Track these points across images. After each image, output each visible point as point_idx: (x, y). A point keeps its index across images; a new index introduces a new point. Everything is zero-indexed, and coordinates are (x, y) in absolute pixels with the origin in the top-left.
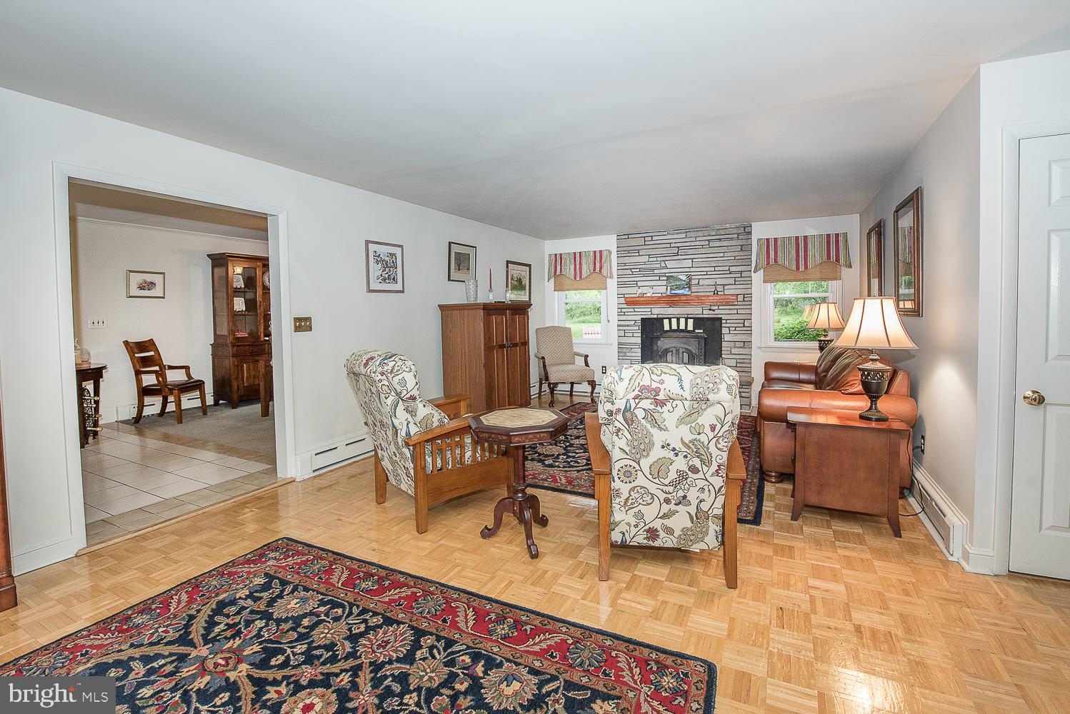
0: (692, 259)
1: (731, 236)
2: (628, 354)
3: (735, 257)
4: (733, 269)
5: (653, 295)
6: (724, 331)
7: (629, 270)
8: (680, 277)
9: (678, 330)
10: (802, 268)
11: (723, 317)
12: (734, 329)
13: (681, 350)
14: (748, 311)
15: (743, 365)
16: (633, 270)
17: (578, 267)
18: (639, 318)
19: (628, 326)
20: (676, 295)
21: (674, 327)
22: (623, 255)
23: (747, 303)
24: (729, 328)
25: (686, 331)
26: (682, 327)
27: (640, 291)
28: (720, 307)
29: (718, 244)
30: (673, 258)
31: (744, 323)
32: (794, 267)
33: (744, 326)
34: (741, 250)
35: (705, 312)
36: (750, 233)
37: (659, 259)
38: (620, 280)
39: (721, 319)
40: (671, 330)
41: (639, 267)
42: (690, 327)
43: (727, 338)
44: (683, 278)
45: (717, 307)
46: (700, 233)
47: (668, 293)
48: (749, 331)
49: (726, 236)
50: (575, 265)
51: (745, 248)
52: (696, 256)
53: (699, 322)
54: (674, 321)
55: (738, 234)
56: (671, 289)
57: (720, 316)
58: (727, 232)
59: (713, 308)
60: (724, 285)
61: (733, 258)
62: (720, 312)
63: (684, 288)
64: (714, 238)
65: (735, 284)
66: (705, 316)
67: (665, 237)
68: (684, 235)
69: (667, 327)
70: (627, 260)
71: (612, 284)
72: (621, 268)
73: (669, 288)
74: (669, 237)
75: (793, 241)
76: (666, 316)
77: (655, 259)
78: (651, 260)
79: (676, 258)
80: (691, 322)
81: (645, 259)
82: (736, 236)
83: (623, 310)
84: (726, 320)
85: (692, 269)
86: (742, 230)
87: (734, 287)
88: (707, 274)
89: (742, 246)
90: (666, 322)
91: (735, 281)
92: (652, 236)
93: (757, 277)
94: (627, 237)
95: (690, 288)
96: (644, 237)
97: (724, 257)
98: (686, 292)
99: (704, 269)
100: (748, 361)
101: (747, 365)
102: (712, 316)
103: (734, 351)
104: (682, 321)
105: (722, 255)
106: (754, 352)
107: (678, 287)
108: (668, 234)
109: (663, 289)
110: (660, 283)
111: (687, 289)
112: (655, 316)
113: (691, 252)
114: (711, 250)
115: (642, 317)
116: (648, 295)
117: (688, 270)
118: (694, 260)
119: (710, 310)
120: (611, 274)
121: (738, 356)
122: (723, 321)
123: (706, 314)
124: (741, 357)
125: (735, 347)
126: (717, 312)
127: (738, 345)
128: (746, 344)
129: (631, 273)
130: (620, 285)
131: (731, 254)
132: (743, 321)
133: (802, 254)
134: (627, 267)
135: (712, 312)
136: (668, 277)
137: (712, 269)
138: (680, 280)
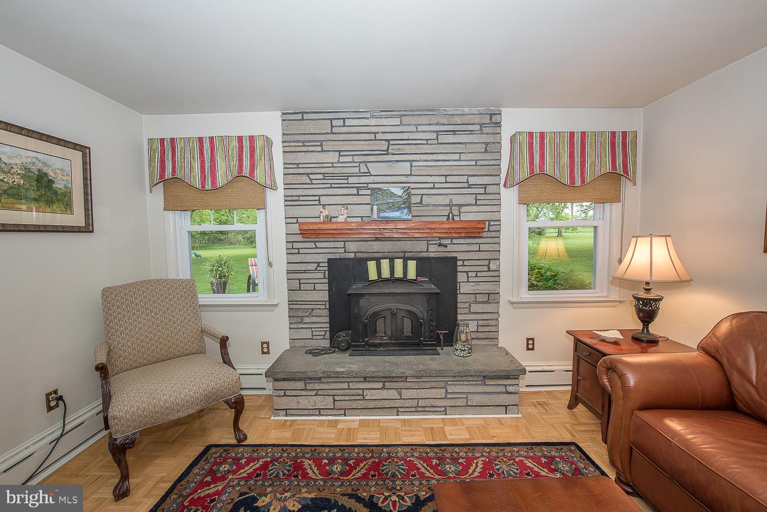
0: (411, 161)
1: (470, 127)
2: (307, 320)
3: (476, 161)
4: (473, 180)
5: (349, 220)
6: (461, 277)
7: (305, 178)
8: (393, 190)
9: (393, 280)
10: (578, 182)
11: (460, 256)
12: (474, 274)
13: (400, 314)
14: (495, 247)
15: (487, 329)
16: (312, 177)
17: (207, 165)
18: (323, 258)
19: (305, 272)
20: (388, 221)
21: (386, 274)
22: (293, 149)
23: (493, 234)
24: (467, 272)
25: (404, 280)
26: (399, 273)
27: (326, 212)
28: (455, 241)
29: (452, 139)
30: (380, 158)
31: (488, 266)
32: (566, 180)
33: (489, 270)
34: (486, 151)
35: (432, 248)
36: (498, 124)
37: (356, 159)
38: (289, 192)
39: (455, 259)
40: (381, 281)
41: (325, 171)
42: (412, 274)
43: (464, 288)
44: (398, 191)
45: (449, 241)
46: (425, 120)
47: (375, 216)
48: (496, 277)
49: (463, 127)
50: (203, 162)
51: (492, 148)
52: (419, 157)
53: (424, 264)
54: (385, 264)
55: (481, 125)
56: (379, 211)
57: (454, 255)
58: (466, 119)
59: (444, 242)
60: (460, 206)
61: (474, 163)
62: (458, 248)
63: (399, 209)
64: (445, 128)
65: (476, 204)
66: (432, 255)
67: (366, 123)
68: (397, 121)
69: (373, 275)
70: (300, 158)
71: (276, 199)
72: (291, 171)
73: (375, 207)
74: (373, 122)
75: (567, 139)
76: (369, 255)
77: (350, 159)
78: (342, 159)
79: (386, 158)
80: (412, 265)
81: (332, 157)
82: (478, 127)
83: (296, 245)
84: (463, 260)
85: (412, 178)
86: (486, 119)
87: (475, 208)
88: (434, 188)
89: (487, 144)
90: (372, 265)
91: (476, 199)
92: (344, 119)
93: (509, 197)
94: (299, 117)
95: (409, 208)
96: (331, 120)
97: (460, 160)
99: (430, 179)
100: (494, 323)
101: (492, 329)
102: (442, 255)
104: (399, 263)
105: (457, 157)
106: (504, 309)
107: (392, 208)
108: (373, 117)
109: (364, 211)
110: (358, 199)
111: (406, 211)
112: (352, 256)
113: (408, 149)
114: (441, 148)
115: (330, 256)
116: (341, 219)
117: (404, 179)
118: (414, 164)
119: (440, 245)
120: (273, 180)
121: (479, 317)
122: (459, 263)
123: (434, 251)
124: (485, 316)
125: (476, 302)
126: (450, 248)
127: (480, 298)
128: (492, 297)
129: (308, 181)
130: (290, 201)
131: (470, 156)
132: (486, 263)
133: (577, 160)
134: (302, 171)
135: (441, 249)
136: (372, 189)
137: (443, 179)
138: (393, 195)
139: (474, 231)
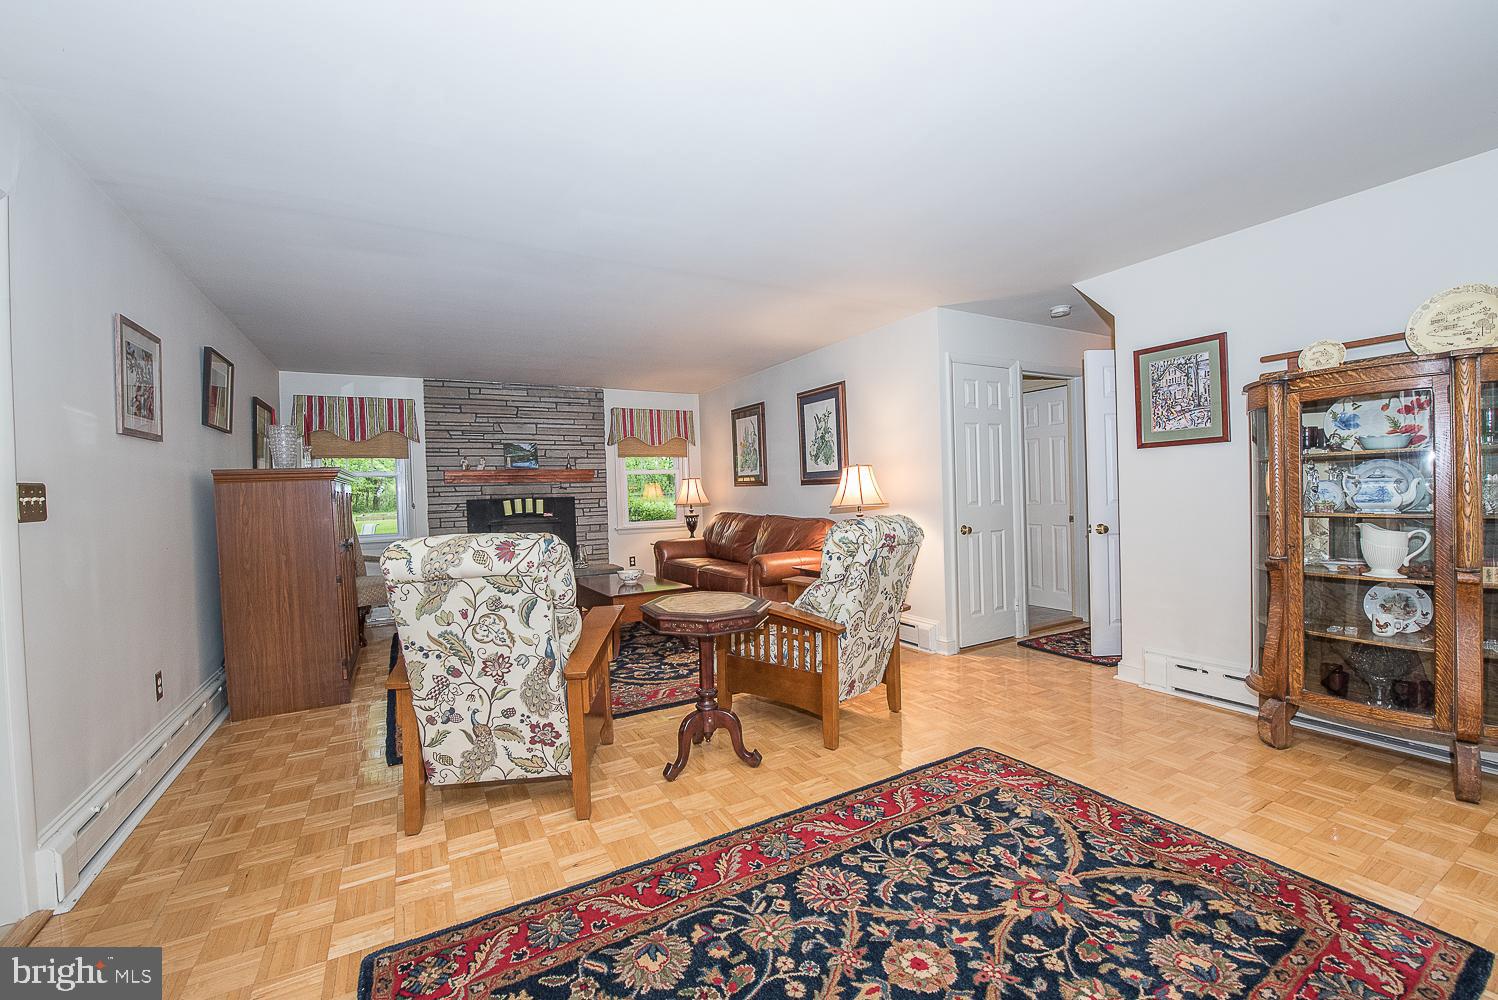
0: (536, 424)
1: (582, 401)
3: (586, 426)
4: (584, 440)
5: (486, 468)
6: (578, 513)
7: (446, 433)
8: (522, 445)
9: (525, 515)
10: (657, 444)
11: (577, 496)
12: (588, 510)
14: (603, 489)
15: (600, 551)
16: (452, 433)
17: (357, 421)
18: (462, 500)
19: (445, 512)
20: (520, 469)
21: (519, 510)
22: (435, 410)
23: (601, 480)
24: (582, 509)
25: (532, 515)
26: (529, 509)
27: (466, 462)
28: (572, 485)
29: (567, 409)
30: (510, 420)
31: (599, 503)
32: (649, 442)
33: (599, 507)
34: (593, 419)
35: (554, 491)
36: (602, 400)
37: (491, 420)
38: (430, 445)
39: (573, 499)
40: (515, 515)
41: (463, 428)
42: (539, 510)
43: (580, 521)
44: (527, 447)
45: (568, 485)
46: (546, 393)
47: (509, 466)
48: (604, 512)
49: (576, 401)
50: (352, 418)
51: (598, 416)
52: (542, 421)
53: (549, 503)
54: (518, 502)
55: (589, 400)
56: (512, 462)
57: (573, 495)
58: (578, 395)
59: (564, 485)
60: (576, 458)
61: (584, 427)
62: (573, 490)
63: (529, 460)
64: (563, 400)
65: (587, 458)
66: (556, 496)
67: (500, 392)
68: (525, 394)
69: (508, 512)
70: (440, 417)
71: (418, 450)
72: (431, 427)
73: (509, 459)
74: (505, 392)
75: (648, 415)
76: (505, 496)
77: (485, 420)
78: (479, 420)
79: (516, 420)
80: (540, 503)
81: (470, 418)
82: (586, 402)
83: (437, 490)
84: (579, 500)
85: (536, 437)
86: (593, 396)
87: (587, 461)
88: (555, 445)
89: (594, 413)
90: (507, 505)
91: (587, 454)
92: (480, 389)
93: (611, 451)
94: (441, 384)
95: (536, 460)
96: (468, 389)
97: (574, 425)
98: (533, 465)
99: (551, 438)
100: (604, 547)
101: (604, 551)
102: (564, 496)
103: (590, 536)
104: (529, 502)
105: (571, 422)
106: (611, 535)
107: (522, 459)
108: (504, 388)
109: (499, 461)
110: (493, 453)
111: (533, 462)
112: (489, 497)
113: (533, 415)
114: (560, 415)
115: (468, 498)
116: (480, 468)
117: (531, 437)
118: (539, 426)
119: (561, 488)
120: (417, 436)
121: (594, 542)
122: (576, 502)
123: (556, 493)
124: (598, 542)
125: (590, 531)
126: (568, 490)
127: (593, 528)
128: (603, 527)
129: (448, 436)
130: (431, 452)
131: (582, 422)
132: (597, 501)
133: (655, 428)
134: (443, 428)
135: (561, 491)
136: (505, 445)
137: (562, 438)
138: (523, 449)
139: (587, 476)
